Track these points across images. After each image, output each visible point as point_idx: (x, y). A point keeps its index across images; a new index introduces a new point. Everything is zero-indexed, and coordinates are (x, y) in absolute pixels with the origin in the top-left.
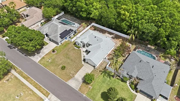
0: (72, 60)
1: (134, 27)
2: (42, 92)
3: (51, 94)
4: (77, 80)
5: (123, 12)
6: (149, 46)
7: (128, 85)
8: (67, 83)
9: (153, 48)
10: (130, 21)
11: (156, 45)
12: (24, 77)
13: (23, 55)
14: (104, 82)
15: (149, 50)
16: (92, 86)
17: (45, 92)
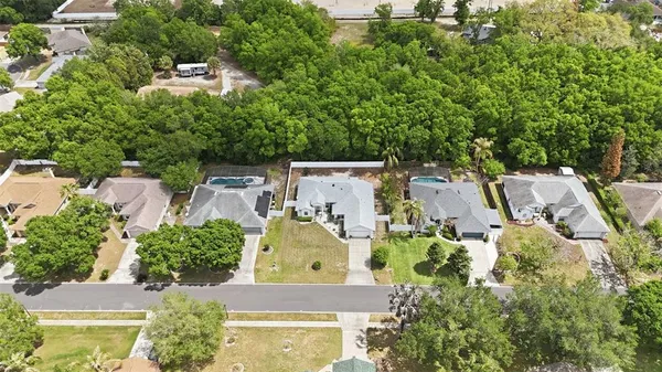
0: (318, 246)
1: (390, 142)
2: (319, 320)
3: (339, 314)
4: (359, 272)
5: (359, 122)
6: (426, 165)
7: (440, 237)
8: (347, 284)
9: (433, 165)
10: (380, 134)
11: (434, 160)
12: (259, 319)
13: (207, 287)
14: (403, 252)
15: (430, 172)
16: (390, 267)
17: (325, 317)
